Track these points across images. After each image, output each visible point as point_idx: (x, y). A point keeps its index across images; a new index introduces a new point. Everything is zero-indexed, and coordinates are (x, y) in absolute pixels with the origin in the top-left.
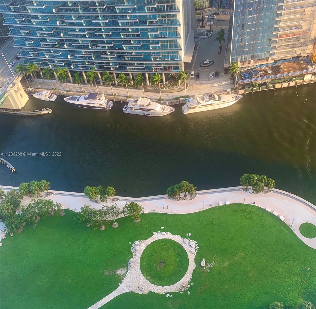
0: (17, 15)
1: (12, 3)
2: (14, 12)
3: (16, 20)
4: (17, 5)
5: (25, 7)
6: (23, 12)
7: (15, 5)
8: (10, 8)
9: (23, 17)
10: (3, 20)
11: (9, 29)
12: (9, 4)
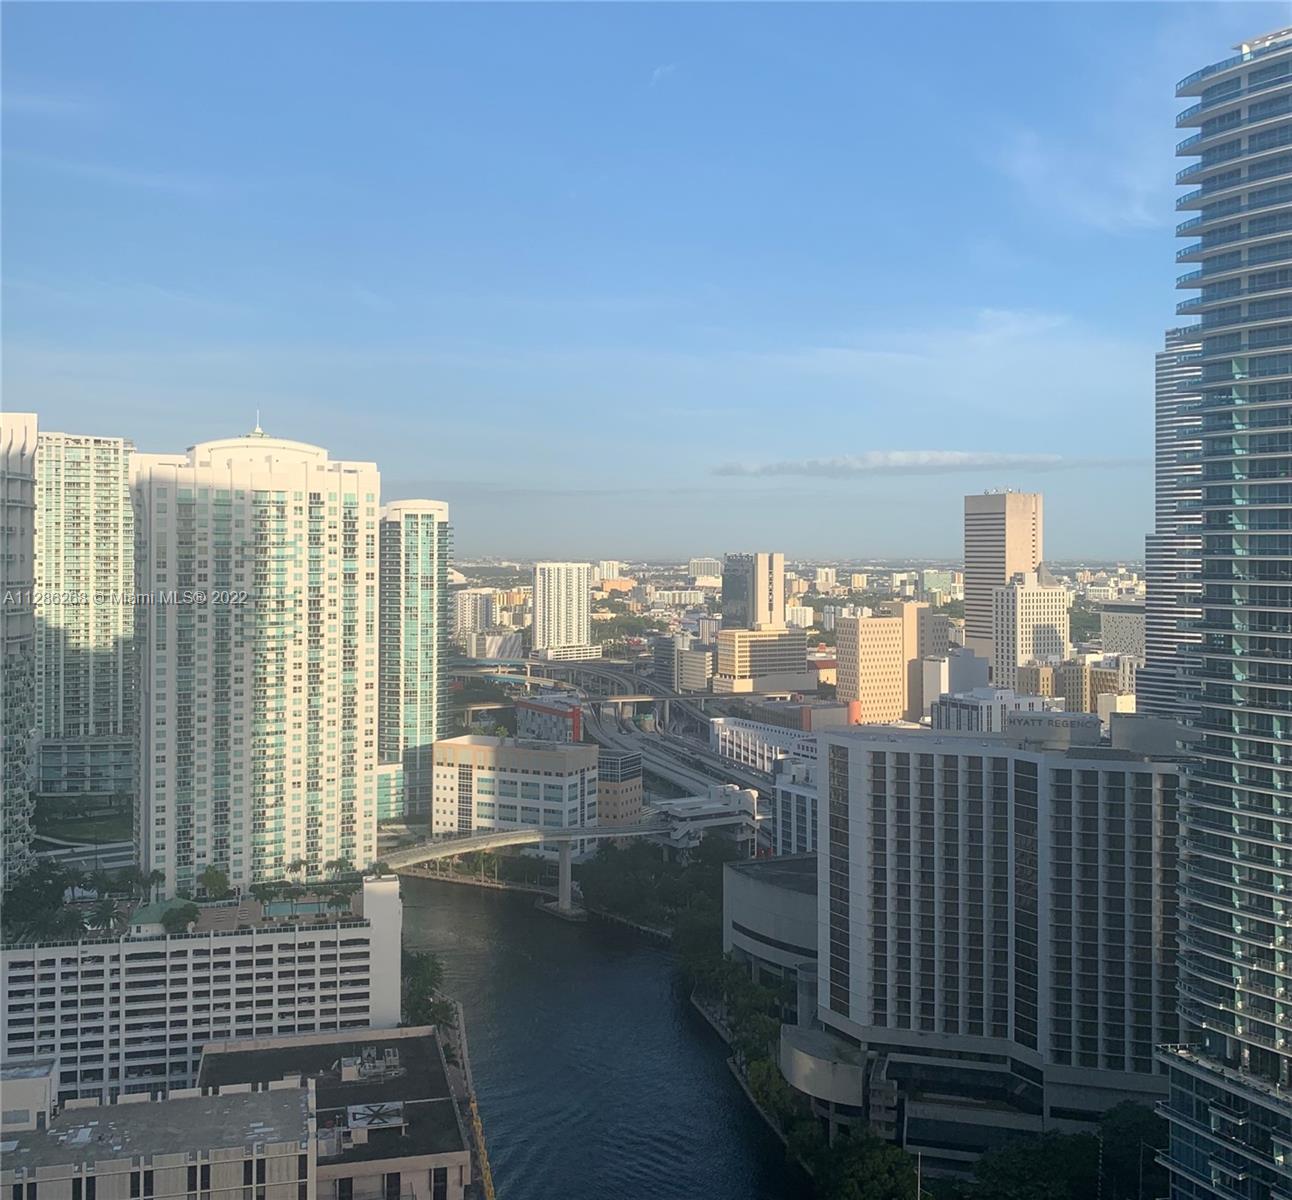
0: (1224, 1152)
1: (1224, 1100)
2: (1216, 1134)
3: (1209, 1164)
4: (1239, 1117)
5: (1267, 1135)
6: (1250, 1151)
7: (1231, 1114)
8: (1208, 1116)
9: (1244, 1170)
10: (1163, 1143)
11: (1172, 1185)
12: (1212, 1100)
